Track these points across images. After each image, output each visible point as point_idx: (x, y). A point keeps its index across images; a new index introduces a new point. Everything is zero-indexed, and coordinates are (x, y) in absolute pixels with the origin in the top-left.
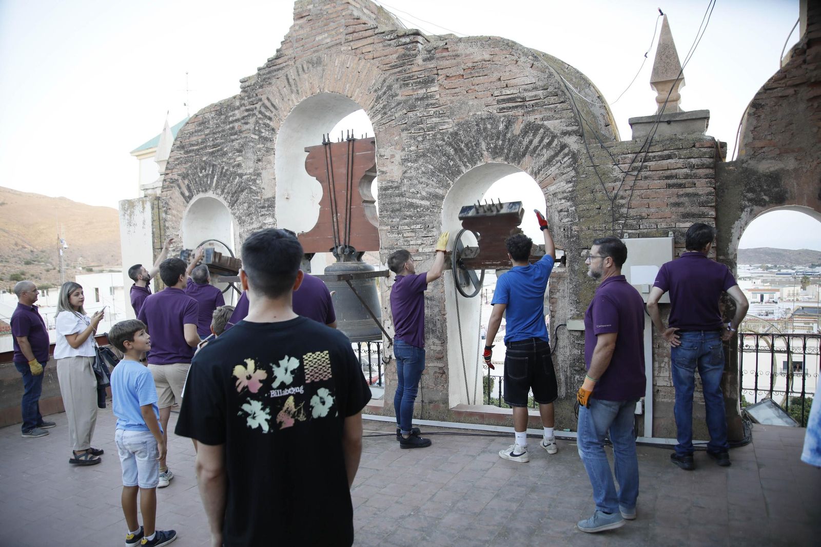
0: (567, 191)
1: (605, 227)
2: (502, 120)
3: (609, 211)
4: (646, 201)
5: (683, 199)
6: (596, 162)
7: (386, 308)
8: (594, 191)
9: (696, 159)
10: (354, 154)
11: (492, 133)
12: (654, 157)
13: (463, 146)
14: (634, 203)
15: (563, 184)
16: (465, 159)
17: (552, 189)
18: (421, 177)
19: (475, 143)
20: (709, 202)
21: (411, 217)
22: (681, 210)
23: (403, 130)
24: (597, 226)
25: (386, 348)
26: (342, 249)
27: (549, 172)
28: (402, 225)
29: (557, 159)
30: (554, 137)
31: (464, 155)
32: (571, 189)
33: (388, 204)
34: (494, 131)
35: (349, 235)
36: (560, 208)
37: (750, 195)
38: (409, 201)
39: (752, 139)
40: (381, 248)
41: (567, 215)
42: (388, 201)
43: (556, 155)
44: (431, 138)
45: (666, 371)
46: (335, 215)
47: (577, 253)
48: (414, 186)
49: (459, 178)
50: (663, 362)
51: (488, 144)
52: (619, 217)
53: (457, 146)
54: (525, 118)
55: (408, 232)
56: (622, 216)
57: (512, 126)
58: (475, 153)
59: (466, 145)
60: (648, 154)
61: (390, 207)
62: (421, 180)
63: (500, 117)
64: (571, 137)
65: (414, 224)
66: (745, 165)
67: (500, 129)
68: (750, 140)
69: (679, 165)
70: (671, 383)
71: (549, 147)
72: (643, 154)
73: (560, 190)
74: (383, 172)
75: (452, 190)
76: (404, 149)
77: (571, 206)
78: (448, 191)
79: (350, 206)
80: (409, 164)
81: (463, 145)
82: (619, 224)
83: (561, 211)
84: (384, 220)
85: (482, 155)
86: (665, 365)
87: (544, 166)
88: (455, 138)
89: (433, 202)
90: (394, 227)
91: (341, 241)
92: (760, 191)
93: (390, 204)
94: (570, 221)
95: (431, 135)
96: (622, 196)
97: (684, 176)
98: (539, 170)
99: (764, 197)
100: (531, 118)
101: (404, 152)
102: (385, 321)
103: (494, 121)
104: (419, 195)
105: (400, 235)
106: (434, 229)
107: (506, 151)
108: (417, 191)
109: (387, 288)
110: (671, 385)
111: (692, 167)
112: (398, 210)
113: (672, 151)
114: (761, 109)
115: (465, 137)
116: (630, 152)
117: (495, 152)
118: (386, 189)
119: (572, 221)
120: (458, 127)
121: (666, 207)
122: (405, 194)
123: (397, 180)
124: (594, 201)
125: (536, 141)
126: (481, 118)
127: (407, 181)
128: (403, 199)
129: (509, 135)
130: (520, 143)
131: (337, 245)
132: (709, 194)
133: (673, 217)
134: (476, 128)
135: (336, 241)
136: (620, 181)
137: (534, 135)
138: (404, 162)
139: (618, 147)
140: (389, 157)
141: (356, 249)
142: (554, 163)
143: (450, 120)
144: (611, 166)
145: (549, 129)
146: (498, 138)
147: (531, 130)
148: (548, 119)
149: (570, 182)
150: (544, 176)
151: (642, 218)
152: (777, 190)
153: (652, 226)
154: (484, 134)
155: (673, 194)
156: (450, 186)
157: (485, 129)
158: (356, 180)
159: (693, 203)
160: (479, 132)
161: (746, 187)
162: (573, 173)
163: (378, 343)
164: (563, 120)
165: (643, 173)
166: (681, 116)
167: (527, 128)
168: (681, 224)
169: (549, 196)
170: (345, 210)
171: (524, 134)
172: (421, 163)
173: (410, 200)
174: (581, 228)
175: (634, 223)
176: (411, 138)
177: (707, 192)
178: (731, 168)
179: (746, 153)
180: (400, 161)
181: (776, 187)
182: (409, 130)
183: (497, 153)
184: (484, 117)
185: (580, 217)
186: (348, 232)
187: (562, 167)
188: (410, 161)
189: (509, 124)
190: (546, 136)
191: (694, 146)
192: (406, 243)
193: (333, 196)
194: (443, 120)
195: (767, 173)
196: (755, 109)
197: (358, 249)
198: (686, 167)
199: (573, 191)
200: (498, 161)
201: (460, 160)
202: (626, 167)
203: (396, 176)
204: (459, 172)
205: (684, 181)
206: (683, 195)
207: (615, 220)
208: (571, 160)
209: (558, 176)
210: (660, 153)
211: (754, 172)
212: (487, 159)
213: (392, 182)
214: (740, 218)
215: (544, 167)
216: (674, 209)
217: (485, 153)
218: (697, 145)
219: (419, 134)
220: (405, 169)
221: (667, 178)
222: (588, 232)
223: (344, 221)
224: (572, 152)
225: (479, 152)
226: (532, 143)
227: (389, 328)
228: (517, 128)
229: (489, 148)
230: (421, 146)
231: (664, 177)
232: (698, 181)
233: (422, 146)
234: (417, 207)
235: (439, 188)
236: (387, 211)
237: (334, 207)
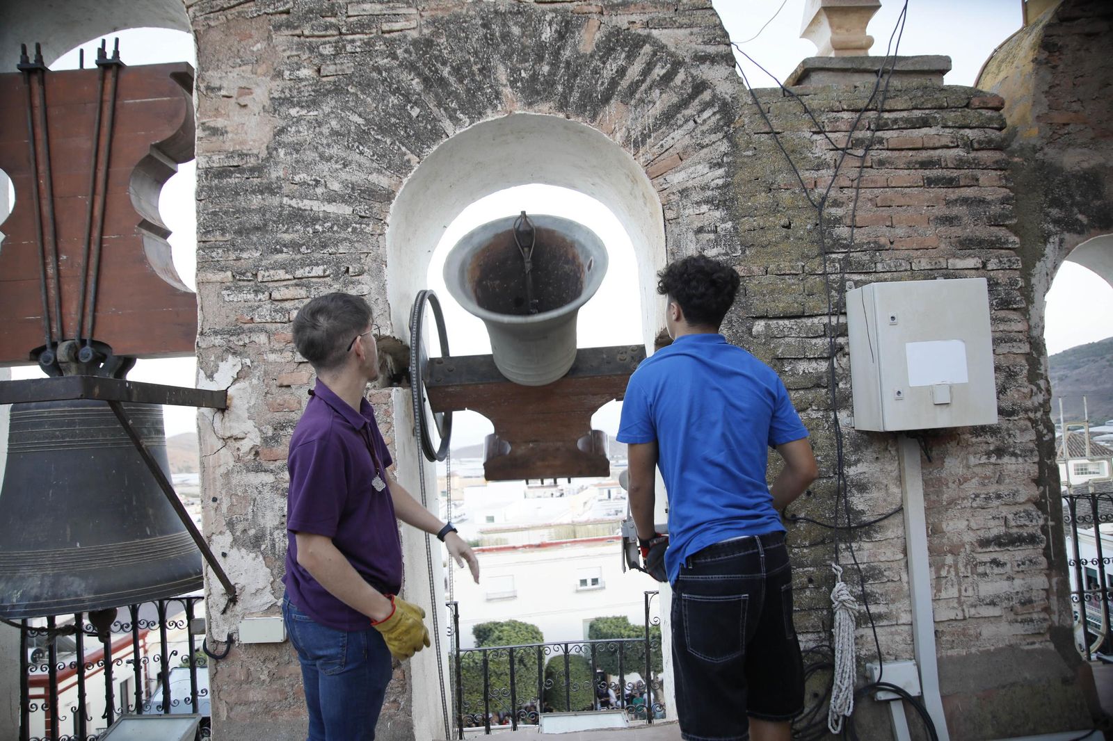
0: (713, 184)
1: (803, 267)
2: (548, 18)
3: (810, 232)
4: (885, 212)
5: (957, 210)
6: (776, 124)
7: (215, 500)
8: (775, 186)
9: (976, 130)
10: (119, 103)
11: (524, 47)
12: (895, 121)
13: (446, 72)
14: (860, 214)
15: (703, 168)
16: (452, 102)
17: (677, 179)
18: (328, 145)
19: (479, 66)
20: (1007, 217)
21: (295, 246)
22: (956, 231)
23: (278, 28)
24: (785, 266)
25: (216, 614)
26: (70, 347)
27: (668, 142)
28: (267, 269)
29: (688, 112)
30: (677, 64)
31: (449, 94)
32: (720, 182)
33: (226, 213)
34: (528, 42)
35: (95, 310)
36: (697, 225)
37: (1055, 212)
38: (290, 206)
39: (1047, 108)
40: (202, 334)
41: (716, 241)
42: (226, 204)
43: (684, 103)
44: (358, 50)
45: (952, 585)
46: (50, 259)
47: (744, 329)
48: (308, 167)
49: (435, 148)
50: (943, 565)
51: (514, 70)
52: (833, 246)
53: (431, 71)
54: (605, 19)
55: (287, 287)
56: (837, 242)
57: (573, 33)
58: (480, 89)
59: (456, 70)
60: (882, 114)
61: (232, 222)
62: (328, 152)
63: (544, 13)
64: (716, 67)
65: (303, 265)
66: (1039, 156)
67: (543, 38)
68: (1045, 110)
69: (945, 141)
70: (963, 610)
71: (667, 86)
72: (872, 114)
73: (697, 182)
74: (215, 131)
75: (414, 179)
76: (279, 74)
77: (723, 220)
78: (405, 181)
79: (102, 233)
80: (294, 112)
81: (448, 69)
82: (833, 261)
83: (700, 230)
84: (214, 254)
85: (498, 95)
86: (949, 572)
87: (656, 128)
88: (426, 53)
89: (362, 209)
90: (244, 274)
91: (66, 329)
92: (1072, 205)
93: (234, 213)
94: (724, 254)
95: (358, 43)
96: (835, 200)
97: (955, 162)
98: (645, 137)
99: (1080, 217)
100: (622, 20)
101: (279, 82)
102: (214, 537)
103: (529, 18)
104: (319, 190)
105: (261, 296)
106: (365, 277)
107: (560, 88)
108: (315, 180)
109: (220, 444)
110: (964, 616)
111: (969, 145)
112: (257, 229)
113: (927, 111)
114: (1057, 54)
115: (452, 51)
116: (845, 107)
117: (533, 90)
118: (223, 173)
119: (726, 254)
120: (432, 29)
121: (926, 225)
122: (280, 188)
123: (255, 152)
124: (775, 209)
125: (634, 71)
126: (496, 12)
127: (286, 154)
128: (275, 201)
129: (567, 54)
130: (596, 71)
131: (55, 339)
132: (1005, 201)
133: (942, 246)
134: (482, 31)
135: (50, 328)
136: (829, 167)
137: (631, 57)
138: (280, 105)
139: (819, 96)
140: (234, 93)
141: (114, 350)
142: (680, 122)
143: (413, 11)
144: (808, 135)
145: (663, 47)
146: (540, 59)
147: (623, 47)
148: (661, 25)
149: (719, 165)
150: (655, 150)
151: (880, 248)
152: (1097, 203)
153: (901, 265)
154: (503, 47)
155: (937, 198)
156: (411, 168)
157: (506, 36)
158: (122, 168)
159: (977, 219)
160: (488, 40)
161: (1046, 196)
162: (724, 147)
163: (189, 599)
164: (695, 30)
165: (875, 154)
166: (902, 63)
167: (610, 41)
168: (957, 260)
169: (672, 197)
170: (84, 247)
171: (605, 54)
172: (327, 109)
173: (294, 203)
174: (749, 270)
175: (864, 258)
176: (300, 46)
177: (1000, 196)
178: (1016, 159)
179: (1039, 132)
180: (267, 103)
181: (1096, 197)
182: (296, 28)
183: (538, 93)
184: (502, 9)
185: (745, 246)
186: (93, 300)
187: (698, 131)
188: (299, 104)
189: (566, 29)
190: (658, 60)
191: (967, 106)
192: (278, 317)
193: (46, 209)
194: (392, 9)
195: (1079, 171)
196: (1046, 54)
197: (119, 348)
198: (957, 146)
199: (726, 185)
200: (540, 111)
201: (439, 105)
202: (840, 138)
203: (254, 141)
204: (437, 134)
205: (955, 173)
206: (956, 200)
207: (825, 252)
208: (718, 116)
209: (690, 149)
210: (905, 114)
211: (1058, 170)
212: (513, 104)
213: (242, 155)
214: (1043, 256)
215: (656, 130)
216: (942, 229)
217: (507, 91)
218: (976, 102)
219: (323, 39)
220: (282, 123)
221: (925, 165)
222: (766, 280)
223: (80, 273)
224: (719, 99)
225: (491, 87)
226: (625, 75)
227: (224, 555)
228: (588, 39)
229: (515, 81)
230: (329, 69)
231: (916, 162)
232: (983, 174)
233: (332, 68)
234: (315, 220)
235: (379, 172)
236: (223, 231)
237: (49, 238)
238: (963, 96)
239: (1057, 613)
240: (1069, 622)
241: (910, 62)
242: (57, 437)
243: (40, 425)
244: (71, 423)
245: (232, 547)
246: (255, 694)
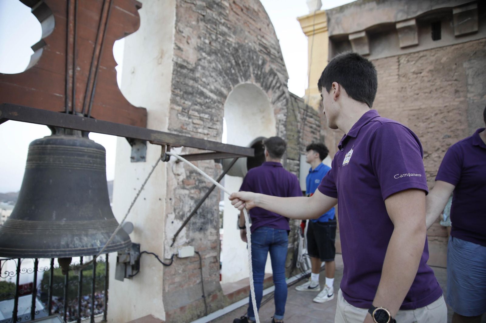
0: (284, 120)
1: (295, 147)
2: (260, 57)
3: (296, 138)
4: (306, 137)
7: (171, 199)
8: (292, 125)
10: (112, 5)
11: (256, 63)
17: (279, 116)
19: (247, 64)
21: (201, 105)
23: (201, 20)
24: (292, 146)
25: (167, 247)
27: (278, 105)
28: (192, 110)
29: (281, 98)
30: (281, 84)
31: (241, 70)
33: (181, 83)
38: (200, 89)
48: (206, 77)
49: (237, 86)
51: (254, 70)
52: (299, 143)
53: (237, 60)
54: (270, 64)
55: (197, 119)
57: (265, 65)
61: (183, 88)
62: (212, 74)
65: (203, 113)
67: (259, 63)
71: (279, 90)
72: (306, 112)
73: (282, 118)
74: (180, 49)
77: (285, 131)
78: (230, 94)
79: (98, 64)
80: (204, 54)
81: (241, 61)
82: (299, 147)
83: (281, 132)
84: (177, 98)
85: (250, 76)
87: (276, 100)
88: (236, 53)
89: (219, 98)
90: (185, 110)
95: (221, 40)
97: (314, 128)
100: (273, 66)
101: (200, 40)
102: (168, 215)
103: (257, 55)
104: (208, 87)
105: (190, 120)
106: (218, 123)
107: (262, 80)
108: (208, 83)
109: (174, 176)
112: (191, 94)
115: (242, 56)
116: (303, 108)
118: (181, 67)
120: (238, 46)
122: (198, 81)
123: (191, 63)
124: (292, 130)
126: (251, 49)
127: (201, 69)
128: (196, 85)
129: (263, 70)
130: (268, 79)
134: (248, 53)
137: (274, 78)
138: (200, 49)
139: (300, 104)
140: (186, 37)
142: (280, 101)
143: (234, 37)
144: (297, 113)
145: (279, 78)
146: (259, 69)
147: (273, 74)
148: (279, 72)
149: (285, 115)
150: (276, 107)
154: (252, 61)
156: (231, 90)
157: (253, 58)
160: (249, 57)
162: (286, 111)
164: (284, 76)
165: (306, 122)
167: (271, 71)
169: (278, 121)
171: (270, 74)
172: (213, 58)
175: (302, 148)
176: (207, 31)
180: (196, 46)
182: (206, 23)
183: (258, 79)
185: (288, 139)
186: (91, 96)
187: (283, 104)
189: (263, 62)
190: (278, 81)
192: (194, 130)
194: (230, 33)
198: (315, 125)
200: (258, 85)
201: (238, 72)
203: (191, 59)
204: (237, 81)
208: (286, 102)
209: (281, 109)
212: (252, 81)
213: (188, 63)
220: (200, 57)
221: (311, 127)
222: (290, 149)
223: (86, 80)
225: (249, 72)
226: (273, 83)
227: (172, 222)
228: (267, 68)
229: (254, 73)
230: (214, 44)
234: (207, 97)
235: (224, 87)
236: (181, 90)
245: (175, 219)
246: (177, 279)
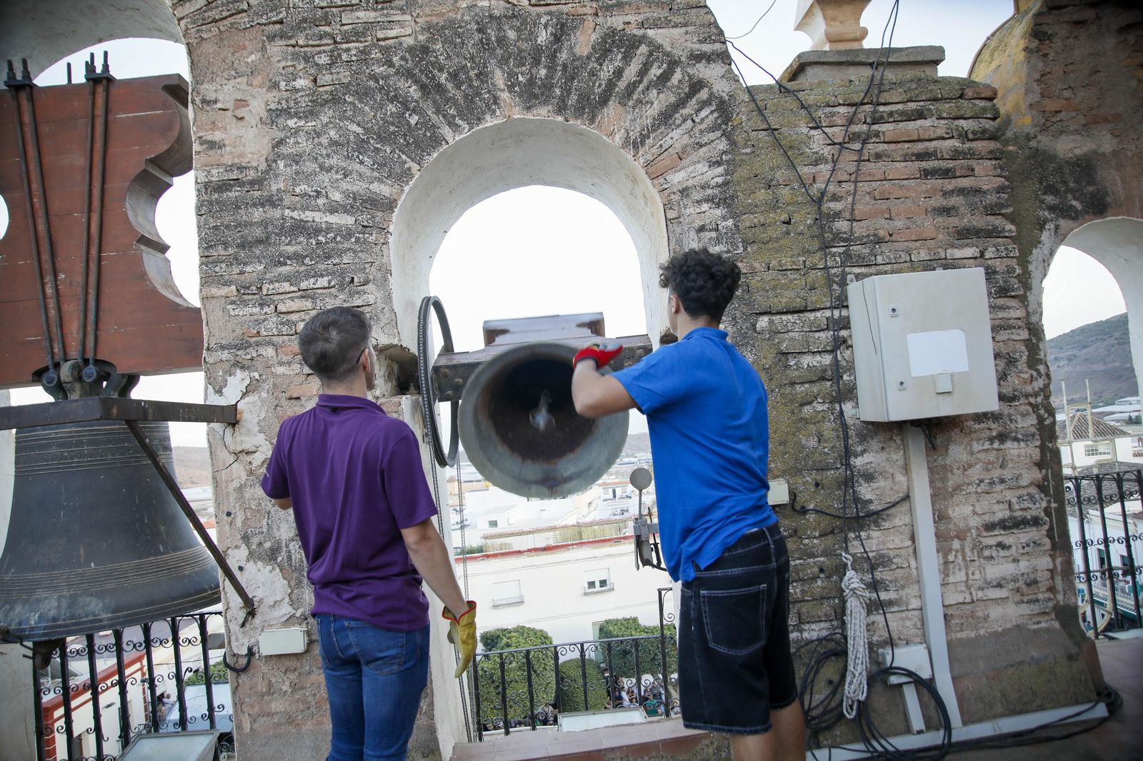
0: (713, 183)
1: (804, 261)
2: (543, 21)
3: (810, 227)
4: (883, 205)
5: (954, 201)
6: (774, 121)
8: (774, 183)
9: (970, 121)
10: (111, 118)
11: (521, 51)
12: (891, 114)
13: (443, 78)
14: (859, 208)
15: (703, 167)
16: (450, 108)
17: (677, 178)
18: (328, 156)
19: (476, 71)
20: (1003, 206)
21: (299, 258)
22: (954, 221)
23: (271, 38)
24: (787, 261)
25: (235, 627)
26: (73, 367)
27: (667, 142)
28: (272, 282)
29: (685, 111)
30: (673, 64)
31: (448, 100)
32: (720, 180)
33: (227, 227)
34: (524, 46)
35: (97, 328)
36: (698, 223)
37: (1049, 199)
38: (292, 218)
39: (1039, 96)
40: (208, 349)
41: (718, 239)
42: (227, 219)
43: (682, 103)
44: (354, 58)
45: (960, 569)
46: (48, 279)
47: (749, 325)
48: (308, 178)
49: (435, 155)
50: (950, 550)
51: (511, 75)
52: (833, 240)
53: (428, 78)
54: (600, 20)
55: (292, 299)
56: (837, 236)
57: (569, 35)
58: (478, 94)
59: (454, 76)
60: (877, 108)
61: (234, 236)
62: (327, 163)
63: (539, 16)
64: (712, 65)
65: (307, 277)
66: (1033, 144)
67: (539, 42)
68: (1036, 97)
69: (940, 132)
70: (971, 594)
71: (664, 86)
72: (868, 108)
73: (697, 181)
74: (212, 145)
75: (415, 186)
76: (275, 86)
77: (724, 218)
78: (407, 189)
79: (100, 251)
80: (291, 123)
81: (445, 75)
82: (834, 255)
83: (702, 229)
84: (217, 269)
85: (496, 100)
86: (956, 557)
87: (655, 127)
88: (422, 59)
89: (364, 218)
90: (248, 288)
91: (68, 349)
92: (1066, 192)
93: (236, 227)
94: (726, 252)
95: (354, 52)
96: (834, 194)
97: (950, 153)
98: (644, 138)
99: (1074, 203)
100: (617, 21)
101: (275, 93)
102: (229, 552)
103: (525, 22)
104: (321, 201)
105: (266, 309)
106: (370, 287)
107: (558, 91)
108: (316, 191)
109: (232, 458)
110: (972, 599)
111: (964, 136)
112: (260, 242)
113: (922, 103)
114: (1047, 42)
115: (449, 57)
116: (841, 102)
117: (531, 94)
118: (223, 186)
119: (728, 251)
120: (427, 35)
121: (925, 217)
122: (281, 200)
123: (255, 164)
124: (774, 205)
125: (631, 72)
126: (491, 16)
127: (285, 166)
128: (277, 213)
129: (563, 56)
130: (593, 73)
131: (57, 359)
132: (1000, 190)
133: (940, 237)
134: (477, 36)
135: (52, 348)
136: (827, 162)
137: (627, 58)
138: (277, 116)
139: (815, 92)
140: (230, 105)
141: (118, 368)
142: (678, 122)
143: (408, 17)
144: (805, 130)
145: (659, 47)
146: (537, 62)
147: (619, 48)
148: (656, 25)
149: (718, 163)
150: (654, 150)
151: (880, 241)
152: (1091, 189)
153: (900, 256)
154: (499, 52)
155: (934, 190)
156: (412, 176)
157: (502, 41)
158: (115, 185)
159: (973, 209)
160: (484, 45)
161: (1041, 183)
162: (723, 145)
163: (202, 615)
164: (690, 29)
165: (872, 148)
166: (896, 55)
167: (606, 42)
168: (956, 250)
169: (673, 196)
170: (83, 265)
171: (601, 55)
172: (325, 120)
173: (295, 215)
174: (751, 267)
175: (864, 251)
176: (295, 57)
177: (996, 185)
178: (1011, 148)
179: (1033, 120)
180: (264, 115)
181: (1089, 183)
182: (290, 38)
183: (536, 97)
184: (497, 13)
185: (746, 243)
186: (95, 319)
187: (696, 130)
188: (296, 115)
189: (562, 30)
190: (655, 60)
191: (961, 97)
192: (285, 330)
193: (42, 228)
194: (386, 16)
195: (1072, 158)
196: (1037, 42)
197: (123, 366)
198: (953, 137)
199: (726, 184)
200: (539, 115)
201: (438, 112)
202: (837, 133)
203: (253, 153)
204: (437, 140)
205: (951, 164)
206: (953, 191)
207: (826, 247)
208: (716, 115)
209: (689, 149)
210: (900, 107)
211: (1052, 158)
212: (511, 110)
213: (241, 168)
214: (1040, 242)
215: (654, 131)
216: (940, 219)
217: (505, 96)
218: (969, 93)
219: (318, 49)
220: (281, 135)
221: (921, 157)
222: (769, 276)
223: (80, 291)
224: (716, 98)
225: (489, 92)
226: (622, 76)
227: (241, 569)
228: (584, 41)
229: (513, 85)
230: (326, 78)
231: (913, 154)
232: (978, 164)
233: (328, 78)
234: (318, 231)
235: (380, 181)
236: (226, 245)
237: (46, 257)
238: (957, 87)
239: (1062, 593)
240: (1073, 600)
241: (903, 53)
242: (66, 458)
243: (47, 446)
244: (79, 444)
245: (248, 560)
246: (277, 706)
